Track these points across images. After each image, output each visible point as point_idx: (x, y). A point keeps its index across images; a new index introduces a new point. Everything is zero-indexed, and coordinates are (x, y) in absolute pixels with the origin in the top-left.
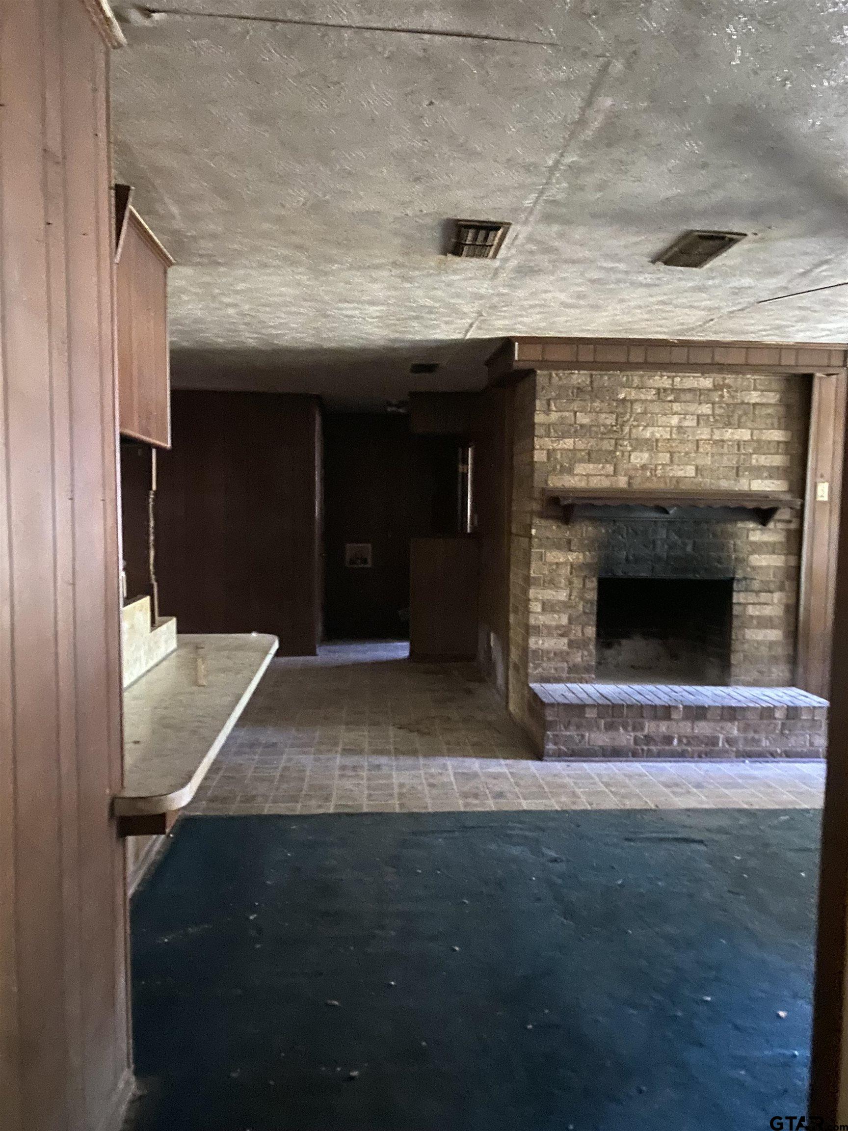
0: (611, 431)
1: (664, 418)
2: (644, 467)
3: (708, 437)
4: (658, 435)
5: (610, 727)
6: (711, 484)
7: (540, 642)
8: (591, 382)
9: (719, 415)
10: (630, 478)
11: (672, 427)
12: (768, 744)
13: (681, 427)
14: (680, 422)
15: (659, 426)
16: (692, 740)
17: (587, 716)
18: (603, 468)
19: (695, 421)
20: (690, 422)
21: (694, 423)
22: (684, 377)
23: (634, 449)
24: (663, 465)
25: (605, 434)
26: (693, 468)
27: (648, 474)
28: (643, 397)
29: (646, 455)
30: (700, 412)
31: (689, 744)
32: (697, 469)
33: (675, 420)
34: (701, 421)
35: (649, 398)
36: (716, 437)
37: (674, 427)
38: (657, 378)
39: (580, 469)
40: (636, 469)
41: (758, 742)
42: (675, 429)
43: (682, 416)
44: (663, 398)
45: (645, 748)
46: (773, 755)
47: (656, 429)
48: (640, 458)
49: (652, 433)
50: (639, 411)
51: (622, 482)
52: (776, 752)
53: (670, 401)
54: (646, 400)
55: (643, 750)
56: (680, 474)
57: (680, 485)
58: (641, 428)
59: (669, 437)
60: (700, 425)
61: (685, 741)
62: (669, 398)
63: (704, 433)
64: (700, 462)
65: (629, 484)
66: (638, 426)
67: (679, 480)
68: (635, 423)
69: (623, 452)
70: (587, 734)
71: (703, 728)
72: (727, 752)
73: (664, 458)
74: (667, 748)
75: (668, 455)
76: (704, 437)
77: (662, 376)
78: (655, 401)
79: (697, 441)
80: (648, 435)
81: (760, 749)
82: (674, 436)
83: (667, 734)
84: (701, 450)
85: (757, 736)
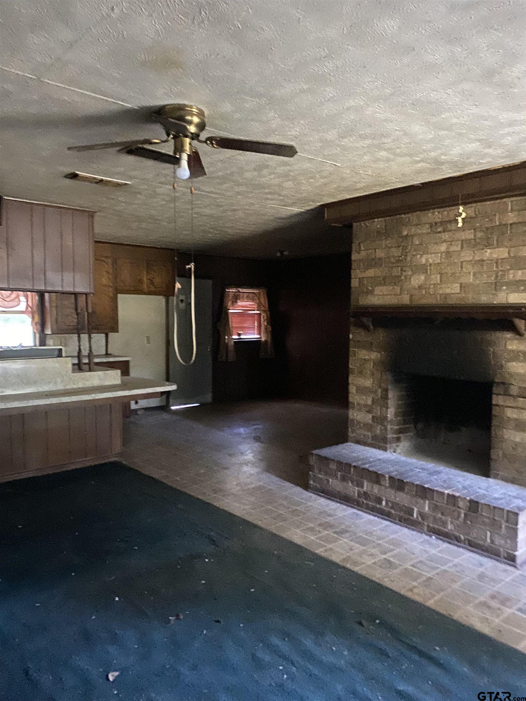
0: (398, 261)
1: (435, 247)
2: (420, 287)
3: (471, 258)
4: (431, 261)
5: (344, 479)
6: (473, 298)
7: (355, 414)
8: (386, 225)
9: (479, 238)
10: (411, 296)
11: (442, 253)
12: (453, 528)
13: (448, 252)
14: (448, 248)
15: (432, 254)
16: (395, 506)
17: (331, 467)
18: (393, 289)
19: (460, 246)
20: (456, 248)
21: (459, 248)
22: (450, 210)
23: (414, 273)
24: (435, 284)
25: (393, 263)
26: (458, 285)
27: (424, 292)
28: (420, 232)
29: (423, 277)
30: (464, 237)
31: (392, 507)
32: (461, 286)
33: (443, 247)
34: (465, 246)
35: (425, 231)
36: (477, 258)
37: (444, 252)
38: (430, 215)
39: (378, 290)
40: (415, 289)
41: (444, 524)
42: (444, 254)
43: (449, 243)
44: (434, 230)
45: (365, 501)
46: (458, 539)
47: (429, 256)
48: (417, 280)
49: (427, 260)
50: (417, 243)
51: (405, 300)
52: (460, 538)
53: (440, 232)
54: (423, 234)
55: (363, 503)
56: (448, 291)
57: (448, 300)
58: (419, 256)
59: (439, 261)
60: (463, 250)
61: (390, 505)
62: (439, 230)
63: (467, 255)
64: (464, 280)
65: (411, 300)
66: (417, 254)
67: (446, 296)
68: (415, 253)
69: (406, 276)
70: (330, 480)
71: (402, 498)
72: (420, 523)
73: (436, 278)
74: (378, 506)
75: (439, 276)
76: (467, 259)
77: (433, 213)
78: (429, 233)
79: (462, 262)
80: (424, 261)
81: (447, 530)
82: (443, 260)
83: (379, 496)
84: (464, 270)
85: (444, 518)
